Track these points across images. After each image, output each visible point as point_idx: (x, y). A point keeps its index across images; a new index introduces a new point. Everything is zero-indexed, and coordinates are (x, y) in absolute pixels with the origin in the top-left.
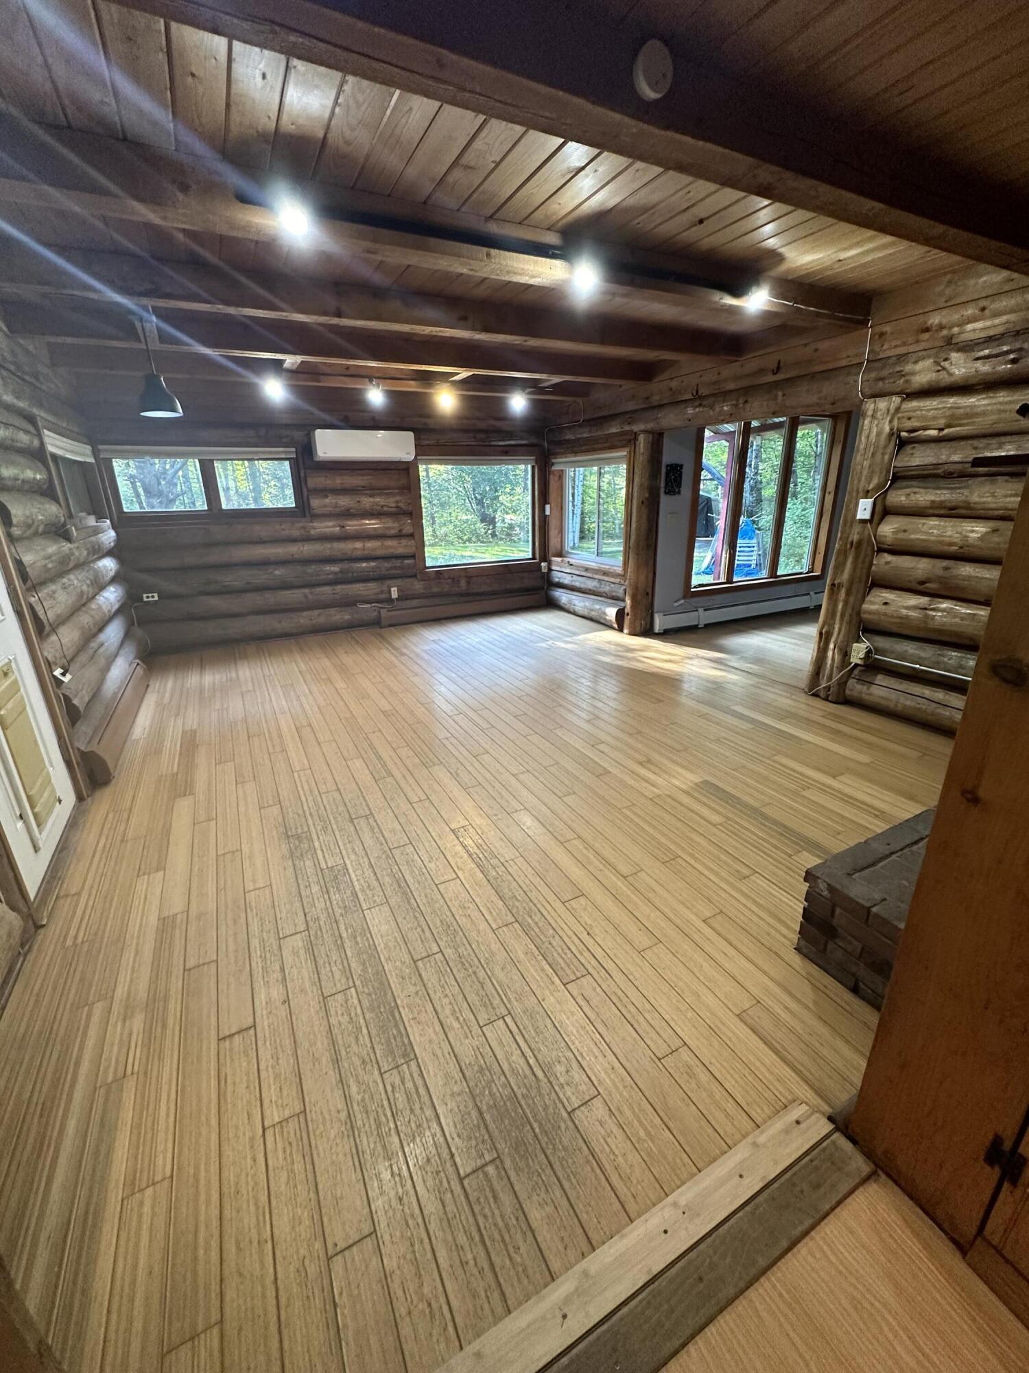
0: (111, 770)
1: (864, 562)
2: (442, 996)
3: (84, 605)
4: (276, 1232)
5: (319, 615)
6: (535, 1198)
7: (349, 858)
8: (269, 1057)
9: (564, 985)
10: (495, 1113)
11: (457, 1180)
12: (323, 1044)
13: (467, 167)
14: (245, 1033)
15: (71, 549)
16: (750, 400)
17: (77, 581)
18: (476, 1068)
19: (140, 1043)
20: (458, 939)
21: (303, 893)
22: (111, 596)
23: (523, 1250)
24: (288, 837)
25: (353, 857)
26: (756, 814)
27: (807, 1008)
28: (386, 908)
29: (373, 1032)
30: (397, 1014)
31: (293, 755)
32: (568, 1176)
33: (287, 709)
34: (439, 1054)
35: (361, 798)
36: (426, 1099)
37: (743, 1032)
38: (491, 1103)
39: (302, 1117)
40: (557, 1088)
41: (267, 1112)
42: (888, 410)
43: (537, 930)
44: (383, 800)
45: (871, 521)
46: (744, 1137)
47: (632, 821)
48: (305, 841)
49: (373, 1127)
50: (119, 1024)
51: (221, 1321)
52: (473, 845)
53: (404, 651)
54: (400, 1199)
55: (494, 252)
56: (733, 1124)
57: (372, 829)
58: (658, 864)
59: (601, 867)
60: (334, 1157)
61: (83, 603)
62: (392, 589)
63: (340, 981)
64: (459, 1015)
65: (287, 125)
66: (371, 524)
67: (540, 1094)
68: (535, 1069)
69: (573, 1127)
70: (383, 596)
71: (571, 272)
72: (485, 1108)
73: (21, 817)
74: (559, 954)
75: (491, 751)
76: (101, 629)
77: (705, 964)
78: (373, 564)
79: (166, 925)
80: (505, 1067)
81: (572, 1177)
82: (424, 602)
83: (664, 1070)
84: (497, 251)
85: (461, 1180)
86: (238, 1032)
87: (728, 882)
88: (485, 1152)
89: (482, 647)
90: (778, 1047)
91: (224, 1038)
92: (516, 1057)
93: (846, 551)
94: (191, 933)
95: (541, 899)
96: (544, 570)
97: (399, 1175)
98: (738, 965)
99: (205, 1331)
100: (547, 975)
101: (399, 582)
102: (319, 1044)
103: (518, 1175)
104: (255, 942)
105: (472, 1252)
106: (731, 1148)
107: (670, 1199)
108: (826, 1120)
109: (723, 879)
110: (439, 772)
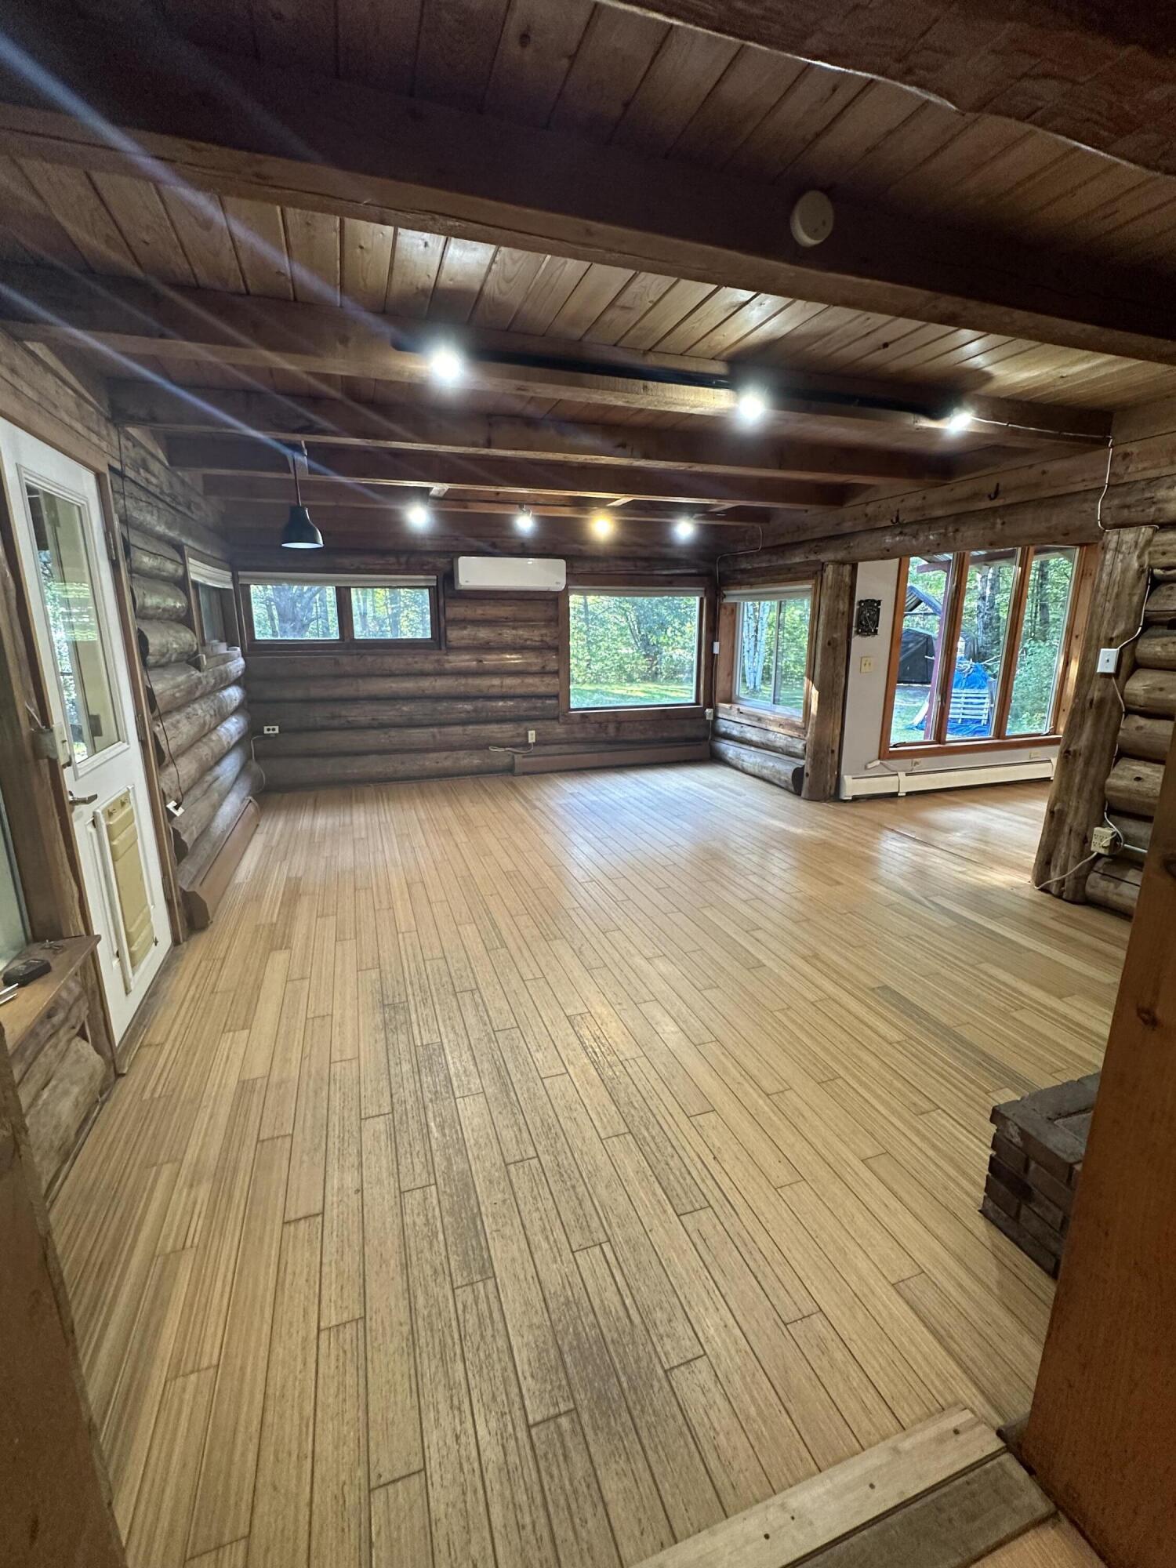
0: (210, 914)
1: (1107, 725)
2: (533, 1209)
3: (205, 736)
4: (317, 1450)
5: (446, 758)
6: (614, 1466)
7: (447, 1036)
8: (334, 1250)
9: (678, 1216)
10: (578, 1355)
11: (524, 1427)
12: (393, 1244)
13: (623, 308)
14: (312, 1219)
15: (199, 678)
16: (963, 529)
17: (201, 710)
18: (562, 1299)
19: (203, 1215)
20: (559, 1145)
21: (392, 1071)
22: (233, 727)
23: (590, 1524)
24: (384, 1006)
25: (452, 1036)
26: (947, 1034)
27: (989, 1290)
28: (482, 1099)
29: (450, 1240)
30: (479, 1223)
31: (400, 915)
32: (656, 1446)
33: (399, 863)
34: (522, 1277)
35: (469, 970)
36: (500, 1326)
37: (900, 1308)
38: (575, 1343)
39: (361, 1323)
40: (655, 1339)
41: (325, 1312)
42: (1136, 543)
43: (652, 1145)
44: (493, 973)
45: (1116, 675)
46: (883, 1439)
47: (785, 1027)
48: (402, 1012)
49: (437, 1349)
50: (185, 1191)
51: (248, 1536)
52: (590, 1037)
53: (537, 803)
54: (457, 1437)
55: (650, 384)
56: (870, 1420)
57: (477, 1006)
58: (812, 1083)
59: (741, 1079)
60: (390, 1377)
61: (204, 733)
62: (530, 732)
63: (420, 1175)
64: (549, 1234)
65: (445, 281)
66: (513, 659)
67: (634, 1343)
68: (631, 1312)
69: (668, 1389)
70: (519, 740)
71: (736, 401)
72: (566, 1348)
73: (118, 955)
74: (676, 1178)
75: (623, 928)
76: (218, 762)
77: (858, 1215)
78: (510, 703)
79: (245, 1087)
80: (596, 1303)
81: (659, 1447)
82: (565, 748)
83: (789, 1337)
84: (655, 383)
85: (529, 1427)
86: (305, 1218)
87: (900, 1117)
88: (560, 1400)
89: (628, 806)
90: (943, 1332)
91: (289, 1222)
92: (611, 1295)
93: (1083, 712)
94: (270, 1102)
95: (663, 1109)
96: (709, 718)
97: (459, 1409)
98: (902, 1222)
99: (231, 1543)
100: (659, 1201)
101: (539, 725)
102: (389, 1243)
103: (596, 1434)
104: (335, 1119)
105: (531, 1515)
106: (863, 1450)
107: (777, 1499)
108: (994, 1435)
109: (894, 1112)
110: (560, 947)
